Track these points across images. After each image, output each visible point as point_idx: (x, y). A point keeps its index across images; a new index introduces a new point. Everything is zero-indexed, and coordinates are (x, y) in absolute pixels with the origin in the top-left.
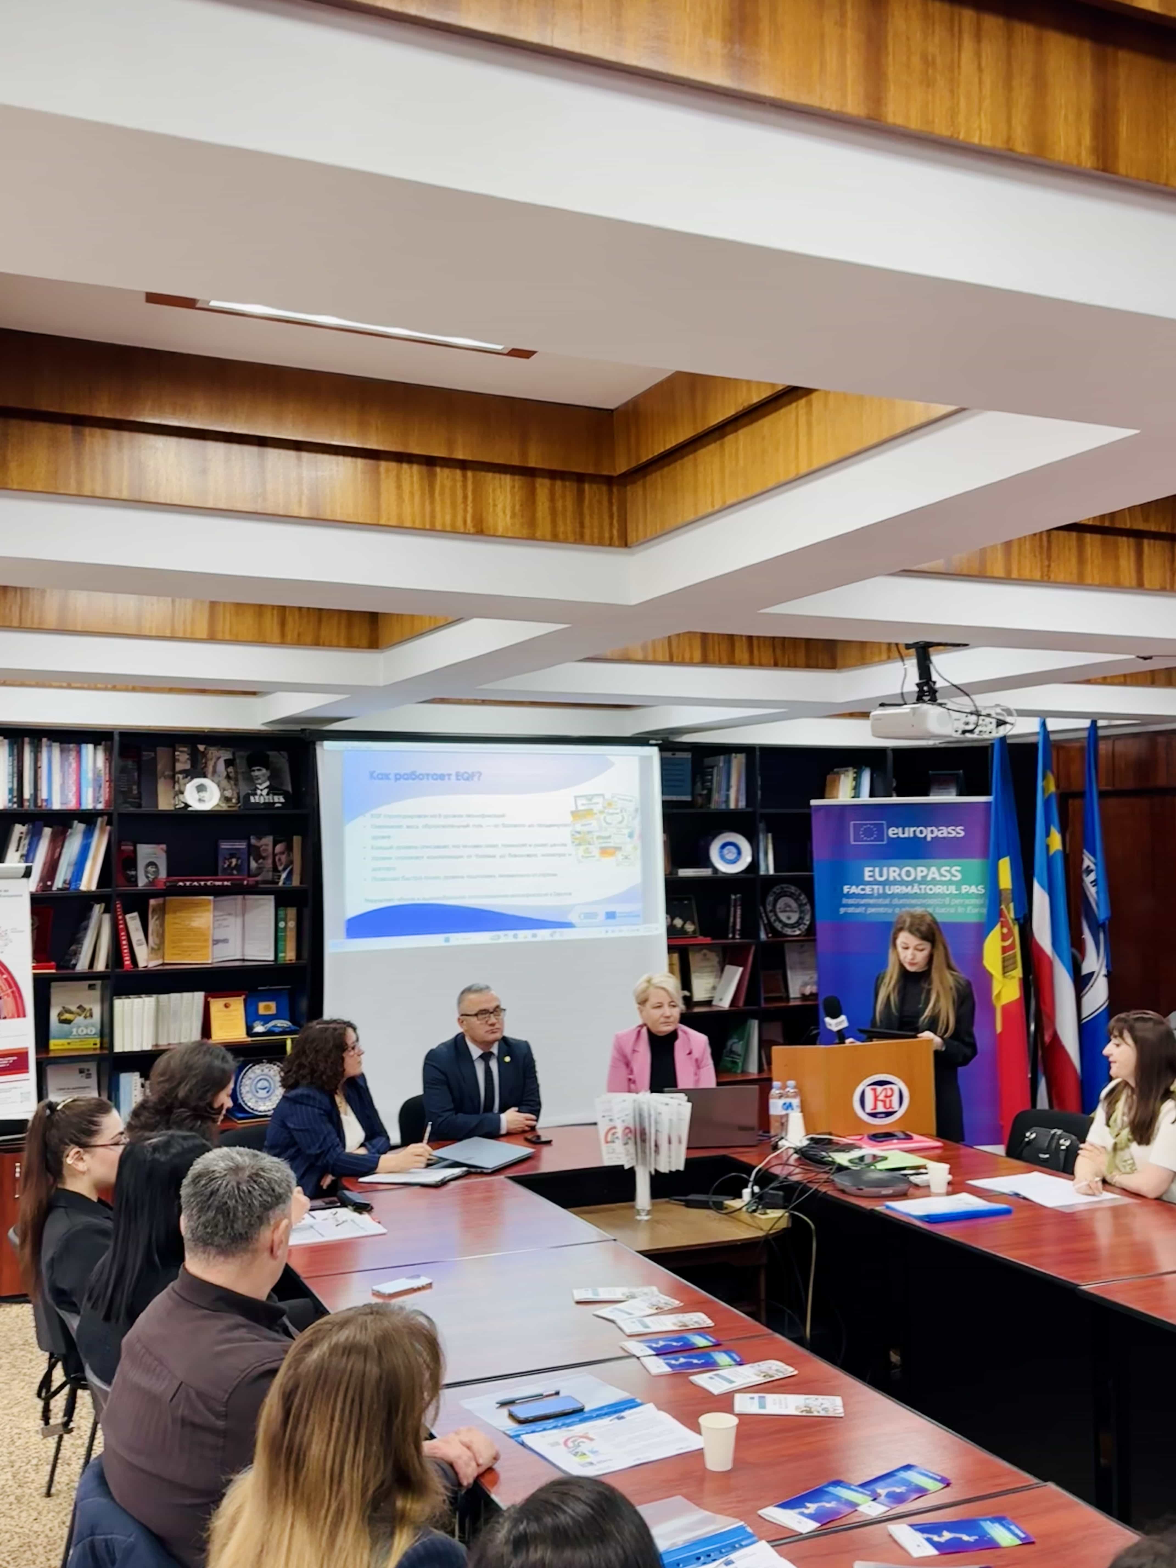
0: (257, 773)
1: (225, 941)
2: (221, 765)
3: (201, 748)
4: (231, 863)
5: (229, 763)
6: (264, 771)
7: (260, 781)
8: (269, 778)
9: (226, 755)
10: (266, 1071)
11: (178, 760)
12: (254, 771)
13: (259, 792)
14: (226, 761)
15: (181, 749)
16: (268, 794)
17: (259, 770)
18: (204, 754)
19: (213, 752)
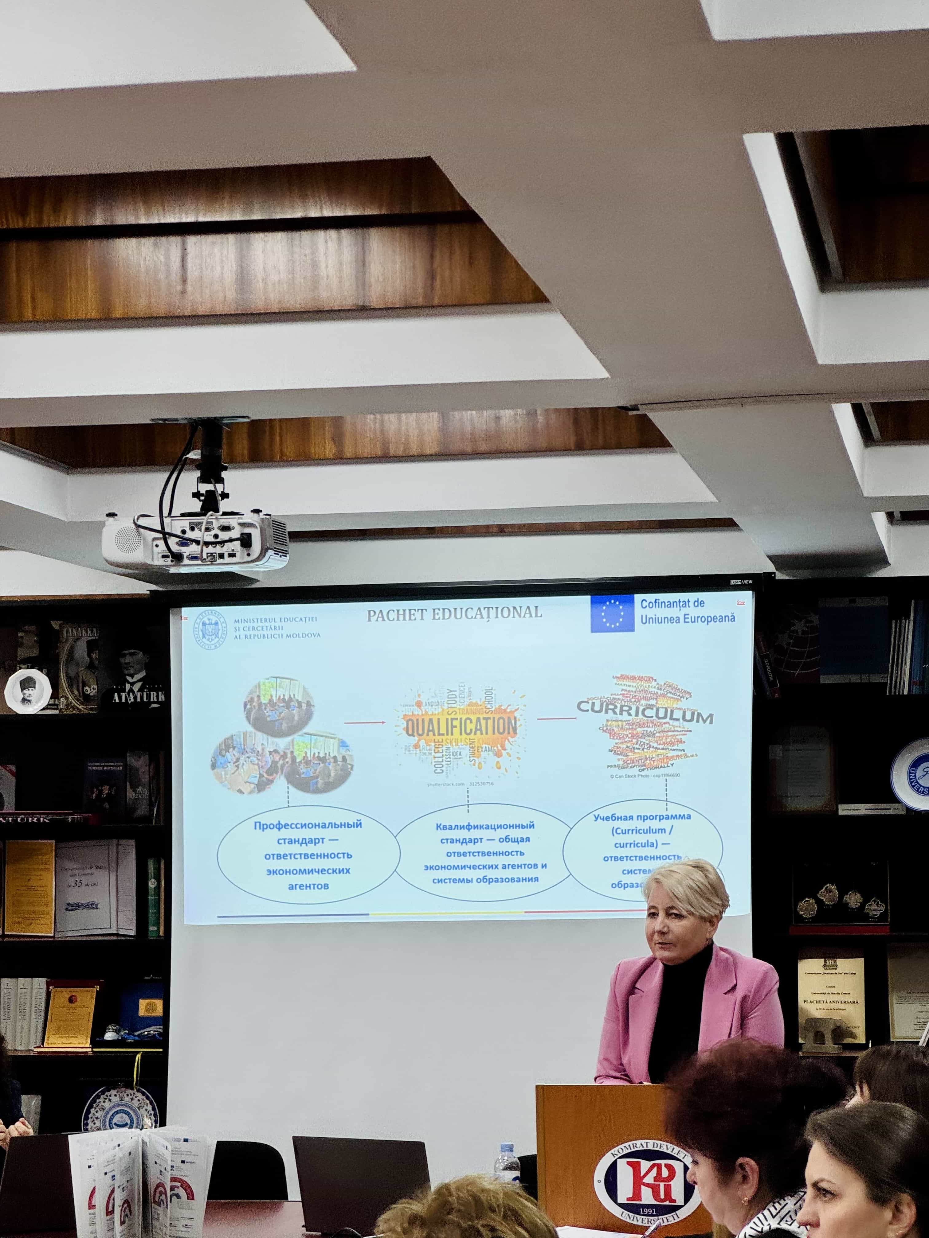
0: (128, 659)
1: (92, 906)
2: (81, 650)
3: (55, 625)
4: (101, 792)
5: (91, 646)
6: (140, 655)
7: (132, 671)
8: (147, 667)
9: (87, 635)
10: (127, 1099)
11: (22, 644)
12: (125, 655)
13: (128, 687)
14: (89, 643)
15: (27, 628)
16: (141, 690)
17: (131, 654)
18: (58, 633)
19: (69, 633)
